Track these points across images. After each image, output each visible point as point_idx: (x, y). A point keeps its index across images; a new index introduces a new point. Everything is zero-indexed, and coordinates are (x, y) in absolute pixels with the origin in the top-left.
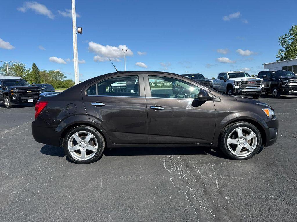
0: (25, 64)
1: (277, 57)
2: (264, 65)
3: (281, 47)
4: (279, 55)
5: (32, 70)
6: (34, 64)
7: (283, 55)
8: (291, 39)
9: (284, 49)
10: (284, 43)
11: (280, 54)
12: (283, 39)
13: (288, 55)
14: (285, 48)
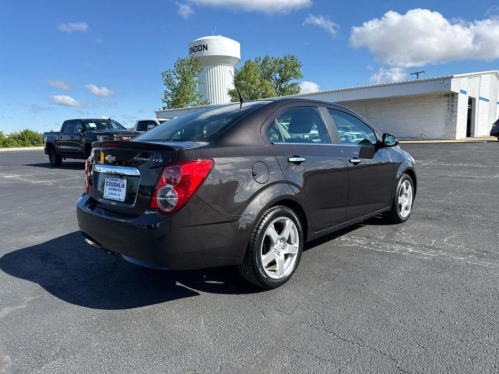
1: (163, 102)
2: (156, 112)
3: (166, 88)
4: (165, 100)
7: (170, 99)
8: (178, 78)
9: (170, 92)
10: (169, 83)
11: (166, 98)
12: (168, 76)
13: (177, 100)
14: (171, 90)
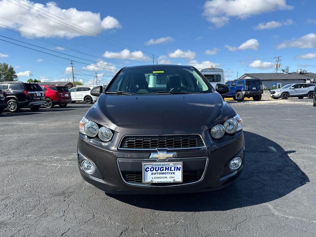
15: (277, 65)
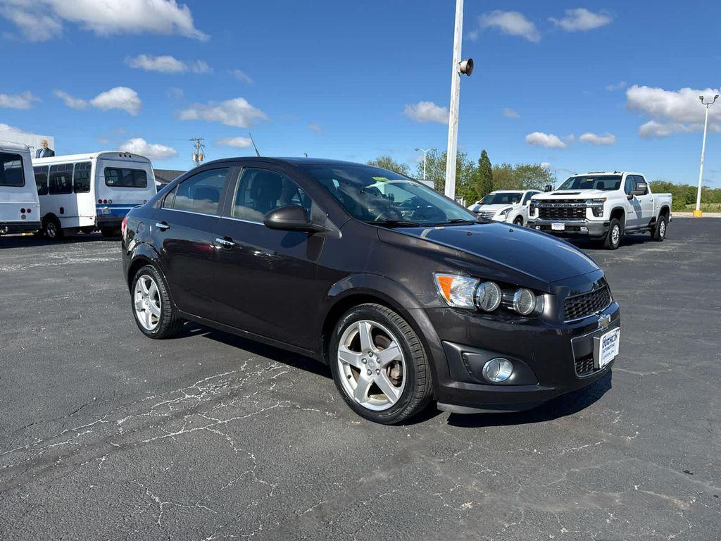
0: (465, 153)
5: (477, 165)
6: (484, 152)
15: (197, 156)
